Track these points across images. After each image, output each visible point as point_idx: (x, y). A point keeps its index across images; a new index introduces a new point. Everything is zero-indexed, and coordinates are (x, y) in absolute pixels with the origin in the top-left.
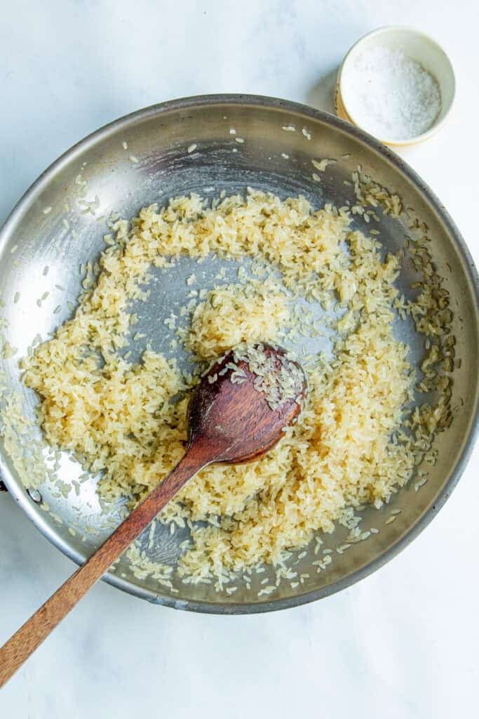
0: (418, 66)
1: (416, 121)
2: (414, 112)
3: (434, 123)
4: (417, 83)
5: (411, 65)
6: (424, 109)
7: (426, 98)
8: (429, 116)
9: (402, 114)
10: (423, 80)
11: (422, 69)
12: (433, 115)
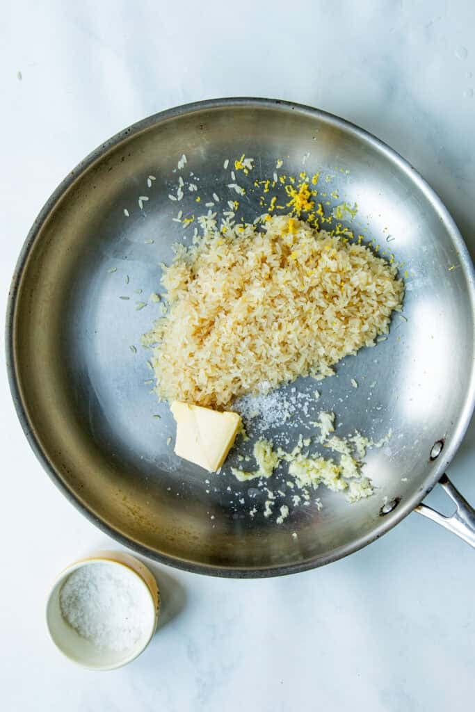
0: (82, 633)
1: (84, 581)
2: (85, 590)
3: (67, 579)
4: (82, 617)
5: (88, 634)
6: (76, 593)
7: (74, 602)
8: (71, 585)
9: (96, 586)
10: (77, 620)
11: (77, 630)
12: (67, 587)
